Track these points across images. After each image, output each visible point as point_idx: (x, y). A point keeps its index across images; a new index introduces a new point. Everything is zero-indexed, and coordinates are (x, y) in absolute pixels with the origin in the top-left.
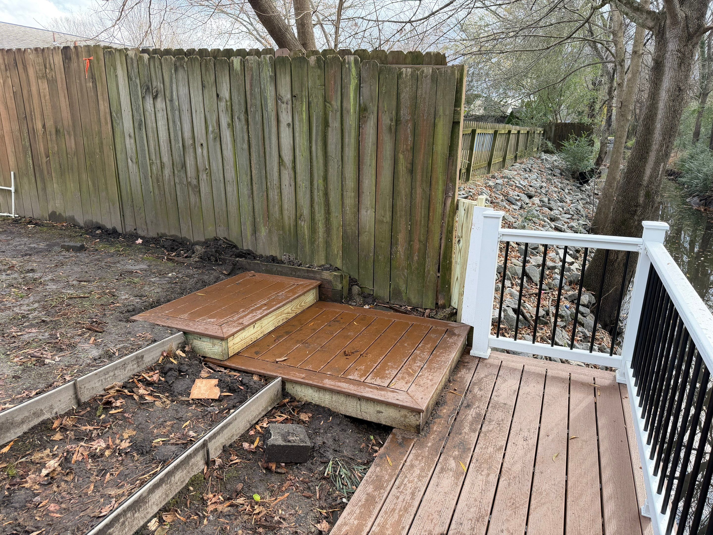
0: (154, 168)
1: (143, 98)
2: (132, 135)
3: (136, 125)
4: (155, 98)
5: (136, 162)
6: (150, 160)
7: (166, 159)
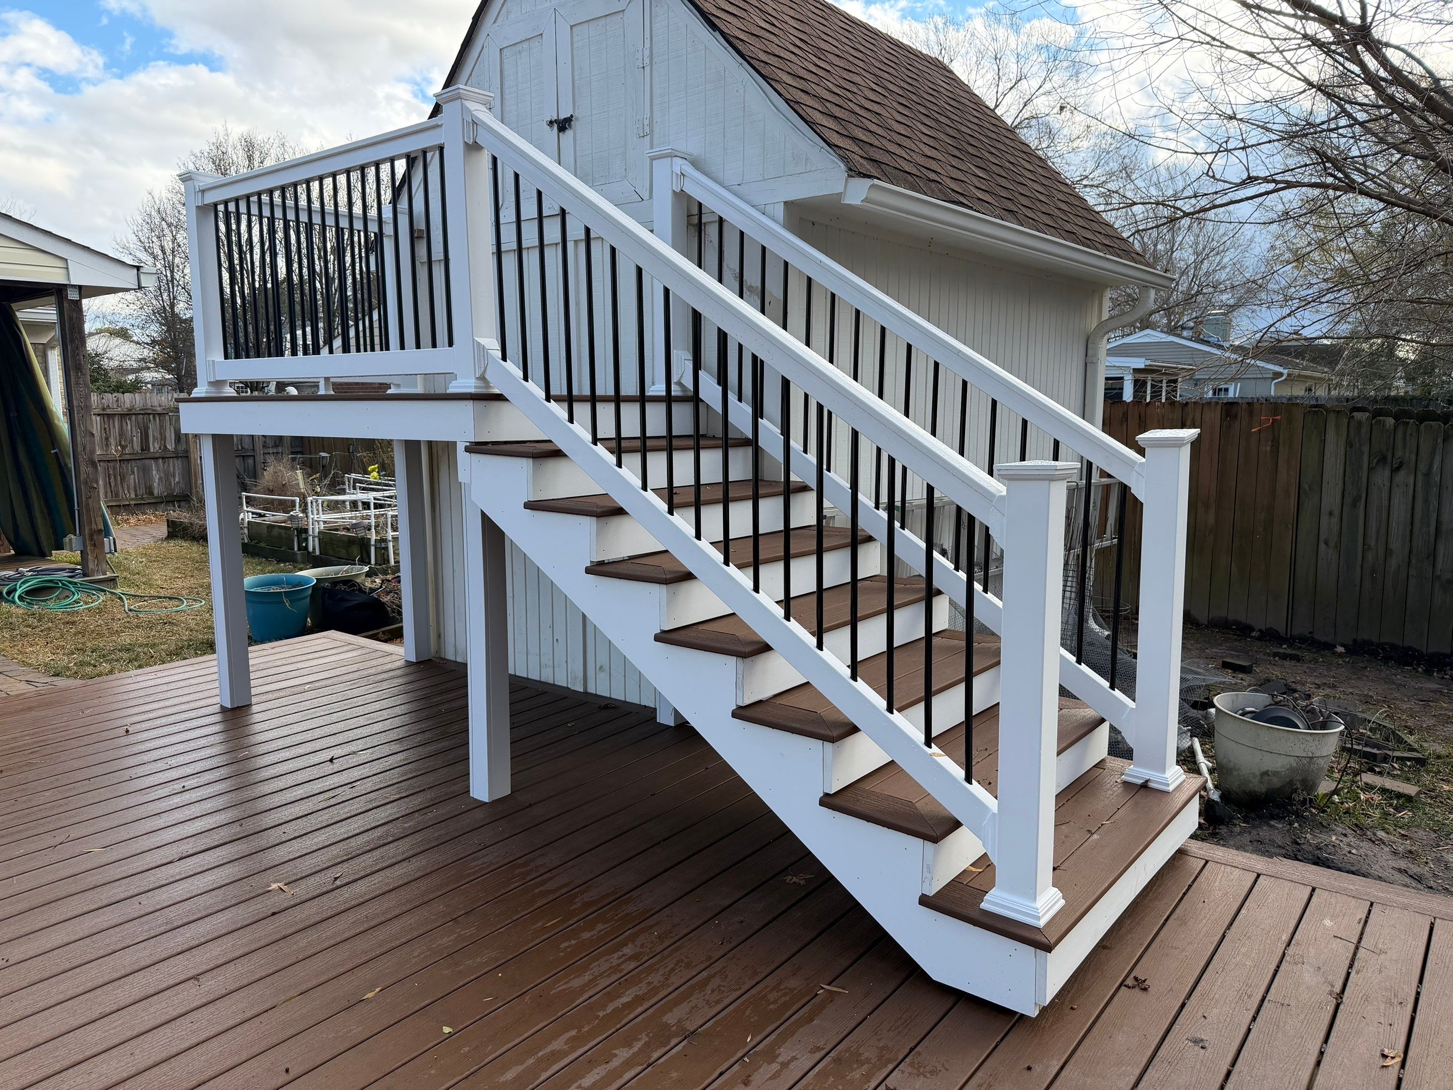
0: (1370, 556)
1: (1371, 469)
2: (1337, 512)
3: (1348, 500)
4: (1395, 470)
5: (1336, 547)
6: (1364, 545)
7: (1397, 544)
